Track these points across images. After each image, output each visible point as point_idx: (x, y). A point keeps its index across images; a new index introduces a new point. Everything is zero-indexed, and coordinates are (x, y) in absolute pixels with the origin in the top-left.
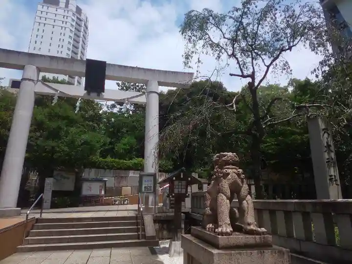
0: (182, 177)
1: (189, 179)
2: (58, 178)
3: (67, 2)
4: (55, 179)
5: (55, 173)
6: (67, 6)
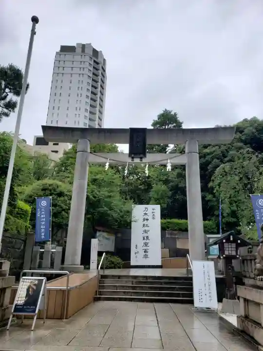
0: (232, 239)
1: (239, 241)
2: (101, 238)
3: (83, 46)
4: (99, 240)
5: (98, 234)
6: (83, 51)
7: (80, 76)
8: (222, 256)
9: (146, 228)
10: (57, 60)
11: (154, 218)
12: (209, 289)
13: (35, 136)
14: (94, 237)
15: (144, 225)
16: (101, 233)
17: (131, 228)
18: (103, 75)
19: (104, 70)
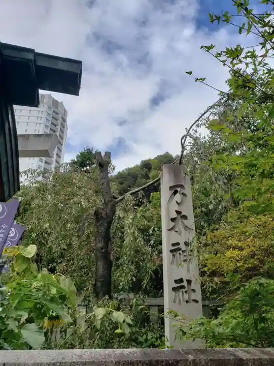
6: (42, 101)
18: (62, 131)
19: (64, 120)
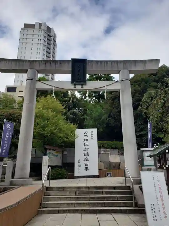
2: (51, 155)
3: (40, 24)
4: (49, 157)
5: (48, 152)
6: (40, 27)
7: (38, 45)
8: (165, 166)
9: (86, 147)
10: (21, 34)
11: (92, 139)
12: (163, 204)
13: (6, 86)
14: (45, 155)
15: (85, 144)
16: (51, 151)
17: (74, 147)
18: (54, 44)
19: (55, 41)
